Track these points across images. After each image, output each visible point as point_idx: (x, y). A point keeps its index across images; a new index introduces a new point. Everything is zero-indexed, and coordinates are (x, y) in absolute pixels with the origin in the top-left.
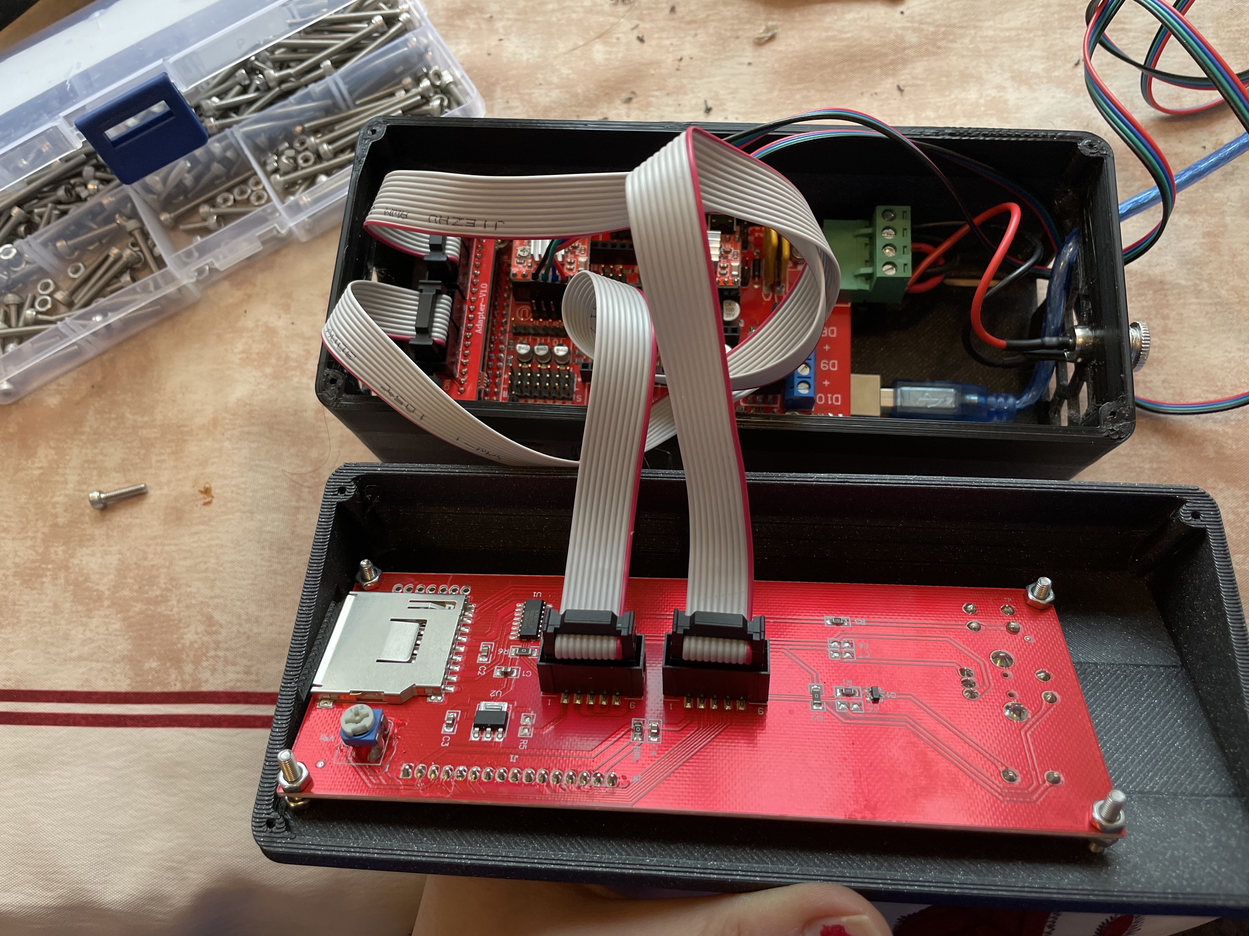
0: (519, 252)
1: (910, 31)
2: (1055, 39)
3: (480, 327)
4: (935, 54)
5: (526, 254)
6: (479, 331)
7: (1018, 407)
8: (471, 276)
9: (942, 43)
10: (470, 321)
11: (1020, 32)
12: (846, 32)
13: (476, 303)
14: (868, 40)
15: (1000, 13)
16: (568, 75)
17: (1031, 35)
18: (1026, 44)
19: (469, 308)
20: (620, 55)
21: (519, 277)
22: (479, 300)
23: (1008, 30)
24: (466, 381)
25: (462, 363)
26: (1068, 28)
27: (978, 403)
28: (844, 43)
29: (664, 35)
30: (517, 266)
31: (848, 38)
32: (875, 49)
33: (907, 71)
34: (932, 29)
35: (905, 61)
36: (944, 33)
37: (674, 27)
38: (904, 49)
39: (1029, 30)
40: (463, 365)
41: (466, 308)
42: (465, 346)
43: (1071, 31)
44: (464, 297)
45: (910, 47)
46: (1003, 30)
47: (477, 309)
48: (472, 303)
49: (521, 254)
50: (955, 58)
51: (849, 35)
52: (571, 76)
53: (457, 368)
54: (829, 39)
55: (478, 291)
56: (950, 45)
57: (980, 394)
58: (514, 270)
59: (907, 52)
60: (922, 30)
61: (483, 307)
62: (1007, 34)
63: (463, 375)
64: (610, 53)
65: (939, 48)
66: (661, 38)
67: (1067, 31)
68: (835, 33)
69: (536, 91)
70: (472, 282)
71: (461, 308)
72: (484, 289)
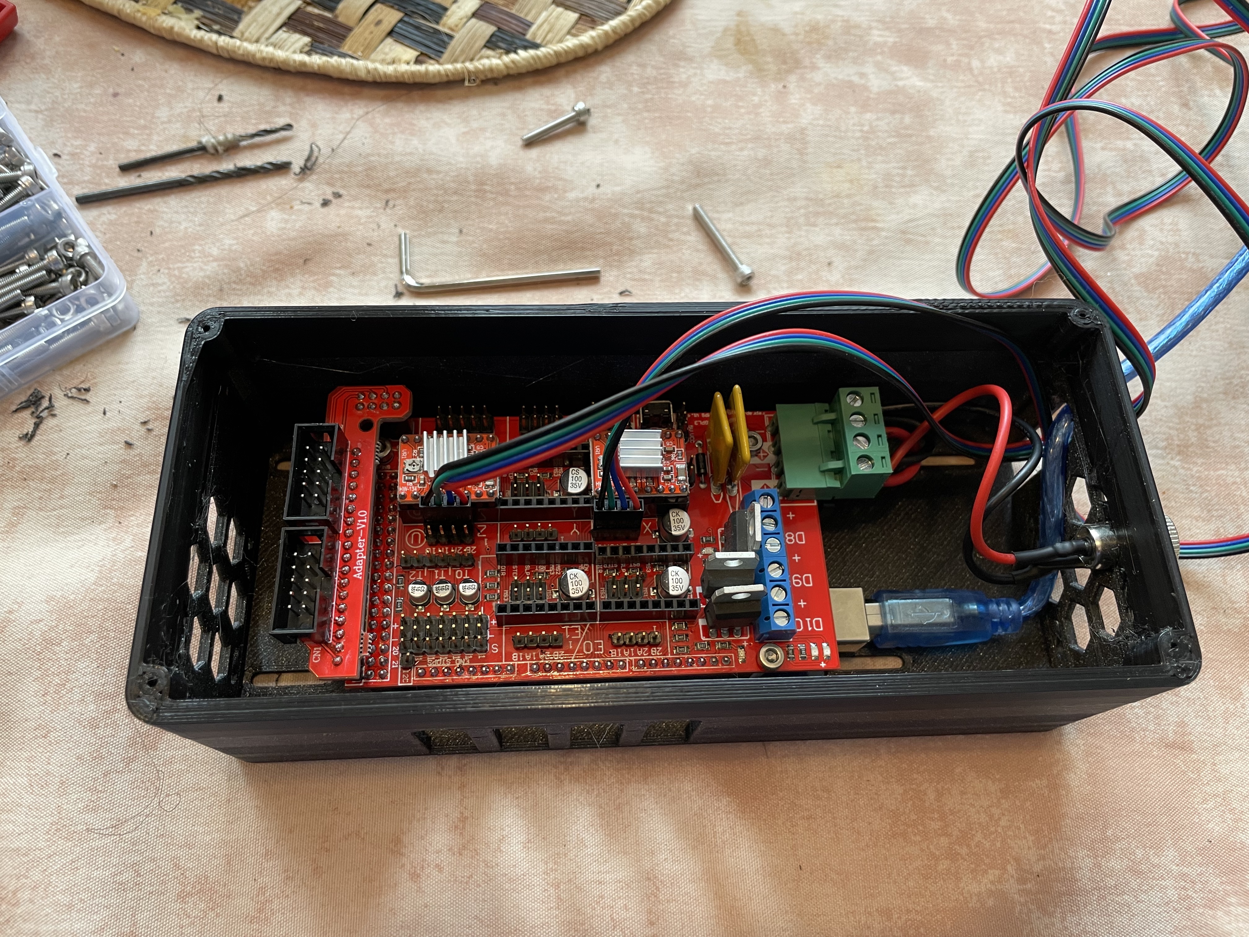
0: (407, 467)
1: (639, 220)
2: (800, 236)
3: (359, 570)
4: (668, 247)
5: (417, 468)
6: (358, 576)
7: (1023, 613)
8: (344, 502)
9: (676, 236)
10: (344, 562)
11: (761, 227)
12: (565, 215)
13: (352, 538)
14: (591, 226)
15: (742, 204)
16: (231, 245)
17: (773, 231)
18: (767, 240)
19: (343, 546)
20: (298, 225)
21: (409, 500)
22: (356, 533)
23: (748, 224)
24: (343, 647)
25: (336, 622)
26: (815, 225)
27: (980, 613)
28: (564, 227)
29: (357, 205)
30: (405, 485)
31: (568, 222)
32: (598, 236)
33: (634, 263)
34: (663, 219)
35: (632, 253)
36: (677, 225)
37: (369, 195)
38: (631, 239)
39: (771, 226)
40: (339, 625)
41: (339, 545)
42: (339, 597)
43: (817, 229)
44: (335, 532)
45: (639, 237)
46: (743, 223)
47: (354, 546)
48: (348, 538)
49: (411, 469)
50: (689, 251)
51: (569, 218)
52: (234, 248)
53: (330, 631)
54: (546, 220)
55: (355, 521)
56: (683, 237)
57: (979, 602)
58: (402, 490)
59: (634, 242)
60: (652, 220)
61: (362, 543)
62: (748, 228)
63: (338, 639)
64: (286, 221)
65: (671, 240)
66: (353, 208)
67: (813, 228)
68: (554, 214)
69: (189, 264)
70: (346, 509)
71: (333, 546)
72: (363, 518)
